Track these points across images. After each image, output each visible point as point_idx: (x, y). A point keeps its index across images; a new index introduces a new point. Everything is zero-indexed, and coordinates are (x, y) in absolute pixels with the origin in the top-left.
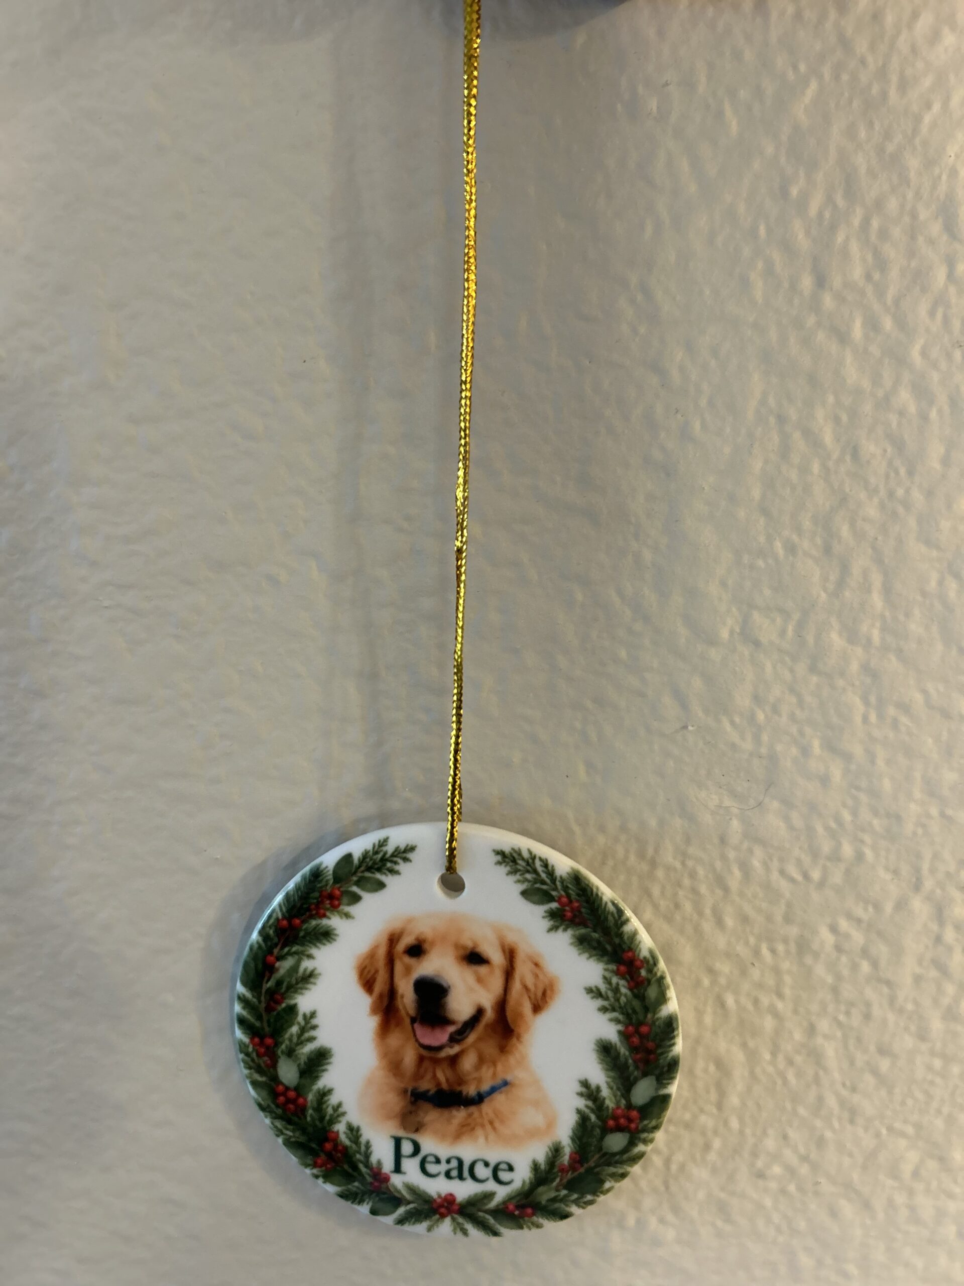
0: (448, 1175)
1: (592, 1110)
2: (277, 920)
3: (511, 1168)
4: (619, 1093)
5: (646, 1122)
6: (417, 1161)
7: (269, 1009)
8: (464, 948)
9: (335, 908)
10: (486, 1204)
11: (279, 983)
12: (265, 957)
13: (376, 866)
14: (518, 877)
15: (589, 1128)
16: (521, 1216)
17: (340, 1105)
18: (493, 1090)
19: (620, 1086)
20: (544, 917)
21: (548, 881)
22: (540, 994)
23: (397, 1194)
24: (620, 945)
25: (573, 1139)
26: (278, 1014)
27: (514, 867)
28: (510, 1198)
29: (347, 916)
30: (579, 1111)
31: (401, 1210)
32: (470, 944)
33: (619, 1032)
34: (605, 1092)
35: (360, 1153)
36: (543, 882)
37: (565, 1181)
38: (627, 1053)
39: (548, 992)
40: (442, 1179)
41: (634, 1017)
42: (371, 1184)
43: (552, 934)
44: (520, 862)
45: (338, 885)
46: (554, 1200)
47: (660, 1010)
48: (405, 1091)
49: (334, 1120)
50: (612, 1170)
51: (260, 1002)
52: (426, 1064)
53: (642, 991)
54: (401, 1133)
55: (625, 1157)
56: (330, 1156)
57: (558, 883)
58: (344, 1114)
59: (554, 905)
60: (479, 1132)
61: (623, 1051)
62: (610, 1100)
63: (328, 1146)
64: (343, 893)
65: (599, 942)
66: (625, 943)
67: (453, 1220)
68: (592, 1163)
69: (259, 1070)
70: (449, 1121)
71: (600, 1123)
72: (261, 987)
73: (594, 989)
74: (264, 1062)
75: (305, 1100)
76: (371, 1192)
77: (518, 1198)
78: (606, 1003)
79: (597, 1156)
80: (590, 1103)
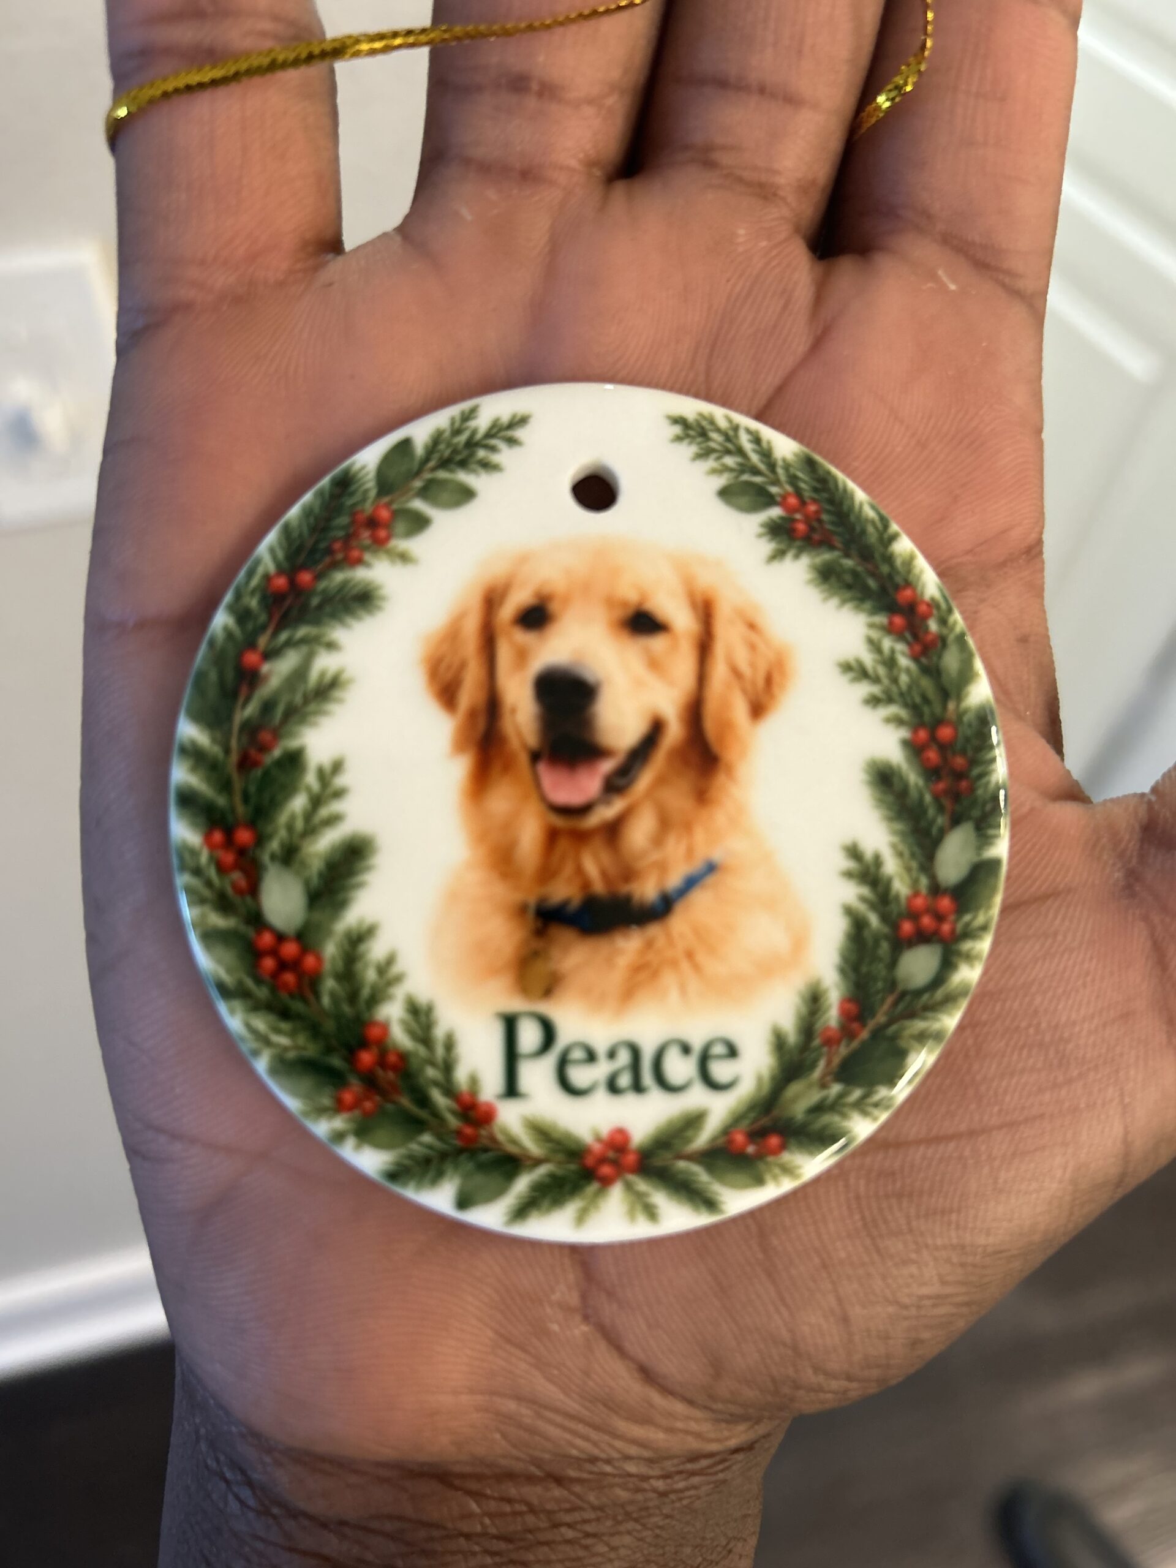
0: (613, 1087)
1: (873, 906)
2: (267, 578)
3: (732, 1052)
4: (914, 865)
5: (967, 918)
6: (549, 1062)
7: (246, 763)
8: (625, 604)
9: (379, 544)
10: (689, 1141)
11: (268, 707)
12: (240, 655)
13: (458, 458)
14: (711, 463)
15: (870, 942)
16: (760, 1156)
17: (390, 960)
18: (691, 883)
19: (916, 849)
20: (760, 536)
21: (762, 467)
22: (761, 682)
23: (512, 1149)
24: (890, 576)
25: (842, 971)
26: (266, 774)
27: (704, 445)
28: (736, 1120)
29: (404, 558)
30: (849, 911)
31: (522, 1184)
32: (632, 596)
33: (906, 744)
34: (891, 866)
35: (433, 1063)
36: (755, 471)
37: (836, 1061)
38: (921, 783)
39: (776, 678)
40: (601, 1096)
41: (926, 710)
42: (459, 1133)
43: (776, 565)
44: (714, 435)
45: (386, 499)
46: (819, 1109)
47: (967, 695)
48: (522, 910)
49: (377, 997)
50: (919, 1025)
51: (227, 751)
52: (563, 844)
53: (935, 659)
54: (515, 1004)
55: (939, 994)
56: (371, 1082)
57: (780, 471)
58: (398, 979)
59: (776, 512)
60: (669, 979)
61: (913, 778)
62: (902, 880)
63: (366, 1058)
64: (395, 514)
65: (855, 573)
66: (898, 573)
67: (629, 1187)
68: (881, 1018)
69: (223, 904)
70: (610, 962)
71: (886, 930)
72: (229, 718)
73: (854, 664)
74: (234, 886)
75: (319, 959)
76: (460, 1152)
77: (752, 1115)
78: (876, 689)
79: (890, 1000)
80: (865, 891)
